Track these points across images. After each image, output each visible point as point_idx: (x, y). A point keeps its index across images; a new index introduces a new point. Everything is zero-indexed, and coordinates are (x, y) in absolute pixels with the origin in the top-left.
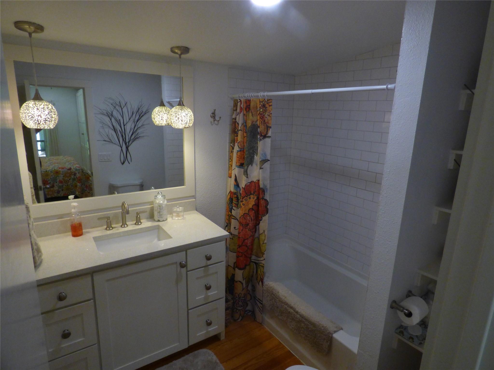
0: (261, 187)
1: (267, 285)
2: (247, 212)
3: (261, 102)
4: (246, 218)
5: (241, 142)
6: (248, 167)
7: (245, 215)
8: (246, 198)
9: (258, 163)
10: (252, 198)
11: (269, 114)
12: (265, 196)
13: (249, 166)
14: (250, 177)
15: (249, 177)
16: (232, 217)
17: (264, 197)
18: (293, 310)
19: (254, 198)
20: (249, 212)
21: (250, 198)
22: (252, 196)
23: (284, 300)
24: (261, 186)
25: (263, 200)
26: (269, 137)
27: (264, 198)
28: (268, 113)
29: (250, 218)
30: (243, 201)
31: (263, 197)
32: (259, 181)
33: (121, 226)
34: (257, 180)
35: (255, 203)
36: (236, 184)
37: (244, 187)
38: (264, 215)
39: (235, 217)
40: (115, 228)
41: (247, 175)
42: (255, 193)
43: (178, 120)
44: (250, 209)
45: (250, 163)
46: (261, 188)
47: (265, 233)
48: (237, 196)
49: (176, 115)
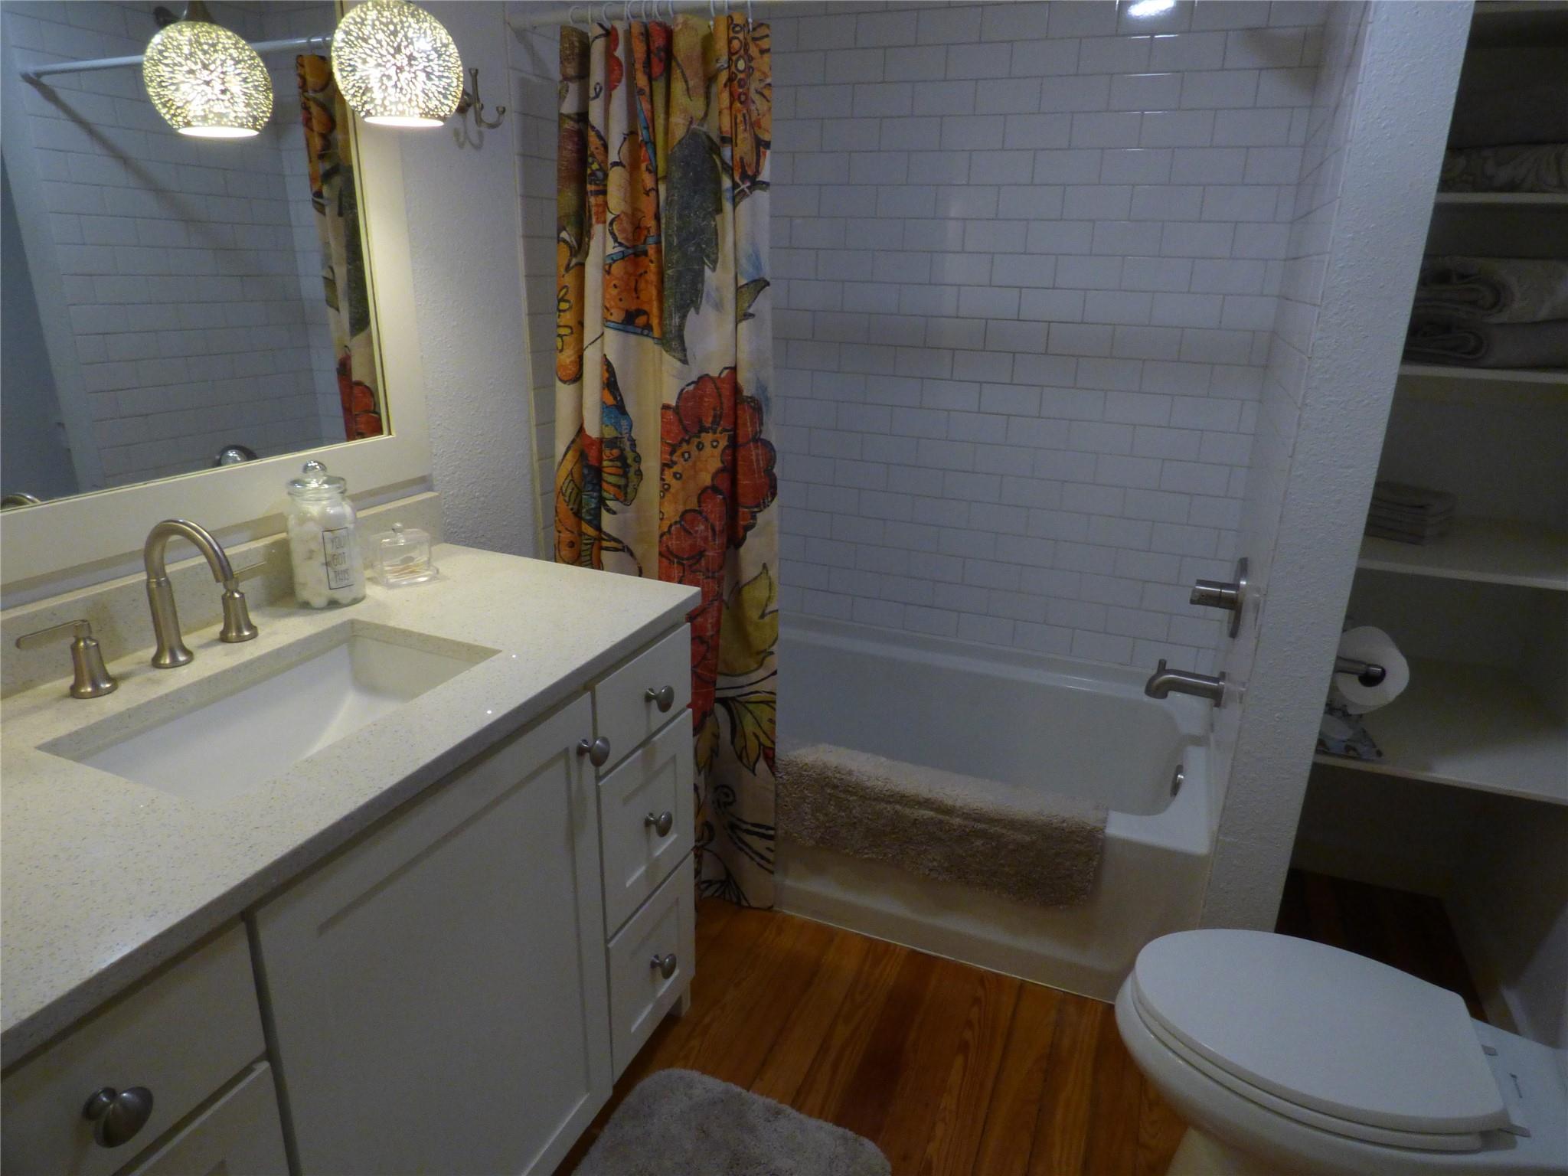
0: (749, 395)
1: (790, 763)
2: (693, 504)
3: (738, 29)
4: (692, 531)
5: (622, 216)
6: (684, 317)
7: (688, 516)
8: (685, 447)
9: (729, 295)
10: (707, 444)
11: (762, 88)
12: (764, 428)
13: (688, 312)
14: (695, 358)
15: (689, 362)
16: (605, 544)
17: (761, 431)
18: (932, 809)
19: (715, 444)
20: (699, 502)
21: (701, 446)
22: (707, 438)
23: (886, 789)
24: (748, 390)
25: (757, 447)
26: (765, 185)
27: (762, 437)
28: (758, 82)
29: (706, 528)
30: (675, 463)
31: (756, 433)
32: (734, 369)
33: (156, 662)
34: (726, 368)
35: (723, 462)
36: (615, 403)
37: (673, 403)
38: (764, 502)
39: (621, 539)
40: (124, 677)
41: (684, 350)
42: (718, 424)
43: (407, 68)
44: (706, 488)
45: (692, 301)
46: (747, 397)
47: (771, 573)
48: (622, 450)
49: (398, 40)
